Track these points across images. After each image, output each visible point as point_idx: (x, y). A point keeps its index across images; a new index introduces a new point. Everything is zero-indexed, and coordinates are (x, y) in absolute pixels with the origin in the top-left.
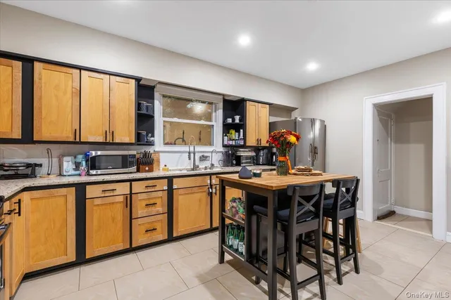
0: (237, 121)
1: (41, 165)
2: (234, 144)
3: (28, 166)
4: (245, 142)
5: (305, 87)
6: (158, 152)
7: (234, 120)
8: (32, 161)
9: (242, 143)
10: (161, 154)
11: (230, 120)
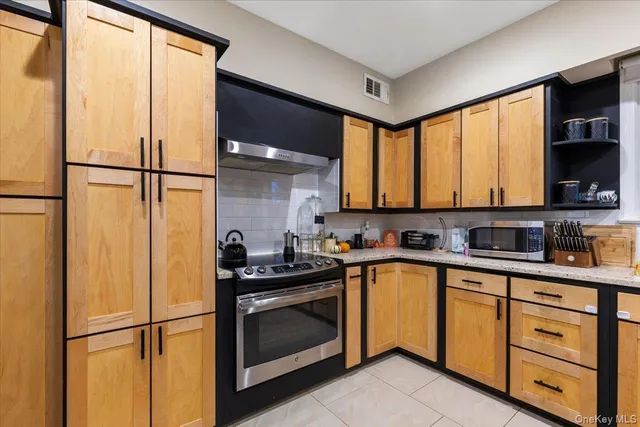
1: (438, 237)
3: (425, 236)
6: (633, 224)
10: (638, 228)
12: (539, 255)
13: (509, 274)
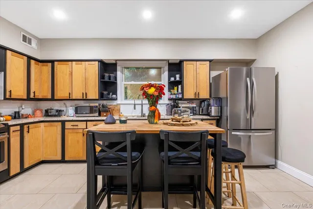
0: (178, 79)
1: (63, 111)
2: (174, 97)
3: (57, 111)
4: (183, 96)
5: (256, 38)
6: (120, 104)
7: (175, 79)
8: (59, 109)
9: (180, 96)
10: (121, 105)
11: (172, 79)
12: (97, 114)
13: (86, 121)
